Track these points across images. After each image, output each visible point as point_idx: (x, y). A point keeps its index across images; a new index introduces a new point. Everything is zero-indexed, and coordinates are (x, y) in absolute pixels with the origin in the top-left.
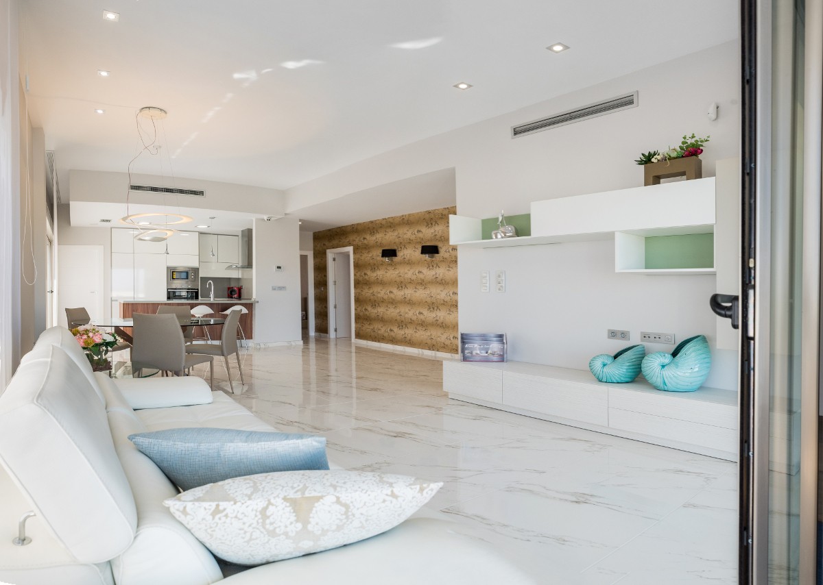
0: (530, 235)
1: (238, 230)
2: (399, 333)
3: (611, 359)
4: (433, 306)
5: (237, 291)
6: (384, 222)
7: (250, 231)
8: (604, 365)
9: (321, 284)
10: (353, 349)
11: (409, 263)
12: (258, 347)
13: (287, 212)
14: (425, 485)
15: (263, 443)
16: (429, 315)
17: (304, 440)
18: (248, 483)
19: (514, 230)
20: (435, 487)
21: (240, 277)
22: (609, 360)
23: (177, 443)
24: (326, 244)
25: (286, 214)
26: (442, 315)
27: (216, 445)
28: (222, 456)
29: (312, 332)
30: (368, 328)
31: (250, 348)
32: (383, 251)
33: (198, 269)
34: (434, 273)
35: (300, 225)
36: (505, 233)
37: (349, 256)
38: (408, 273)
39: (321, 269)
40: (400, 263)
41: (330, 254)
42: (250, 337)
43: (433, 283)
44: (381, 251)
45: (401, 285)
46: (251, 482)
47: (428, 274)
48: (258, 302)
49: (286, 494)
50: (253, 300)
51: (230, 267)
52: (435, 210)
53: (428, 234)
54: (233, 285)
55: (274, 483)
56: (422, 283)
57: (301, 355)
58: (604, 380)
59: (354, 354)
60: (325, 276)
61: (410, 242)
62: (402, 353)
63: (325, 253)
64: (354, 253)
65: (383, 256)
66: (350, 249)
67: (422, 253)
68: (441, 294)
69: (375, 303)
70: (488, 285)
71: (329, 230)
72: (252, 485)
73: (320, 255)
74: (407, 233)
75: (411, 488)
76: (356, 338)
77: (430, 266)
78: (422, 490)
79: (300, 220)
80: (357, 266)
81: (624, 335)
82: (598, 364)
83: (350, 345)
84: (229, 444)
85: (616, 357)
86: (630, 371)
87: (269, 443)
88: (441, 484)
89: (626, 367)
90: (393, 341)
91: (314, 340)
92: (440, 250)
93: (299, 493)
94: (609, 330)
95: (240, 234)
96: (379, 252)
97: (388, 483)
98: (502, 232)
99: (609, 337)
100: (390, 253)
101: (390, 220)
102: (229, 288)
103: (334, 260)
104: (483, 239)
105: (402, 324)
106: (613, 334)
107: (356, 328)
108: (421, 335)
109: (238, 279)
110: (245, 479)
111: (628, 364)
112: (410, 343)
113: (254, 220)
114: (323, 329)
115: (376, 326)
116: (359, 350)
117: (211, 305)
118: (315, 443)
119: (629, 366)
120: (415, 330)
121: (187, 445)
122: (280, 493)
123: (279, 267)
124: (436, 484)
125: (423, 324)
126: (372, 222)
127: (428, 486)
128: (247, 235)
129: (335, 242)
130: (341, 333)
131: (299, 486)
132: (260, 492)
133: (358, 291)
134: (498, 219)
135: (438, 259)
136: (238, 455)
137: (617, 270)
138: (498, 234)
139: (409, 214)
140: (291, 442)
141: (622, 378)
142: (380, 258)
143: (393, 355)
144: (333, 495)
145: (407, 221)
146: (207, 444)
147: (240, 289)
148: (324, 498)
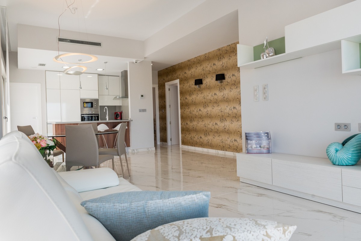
0: (284, 52)
1: (119, 72)
2: (205, 139)
3: (341, 146)
4: (223, 118)
5: (120, 115)
6: (195, 60)
7: (126, 72)
8: (337, 151)
9: (163, 107)
10: (181, 152)
11: (209, 88)
12: (133, 152)
13: (145, 56)
14: (286, 228)
15: (172, 199)
16: (221, 125)
17: (197, 195)
18: (174, 227)
19: (274, 51)
20: (292, 229)
21: (121, 105)
22: (339, 147)
23: (116, 204)
24: (165, 79)
25: (145, 58)
26: (228, 124)
27: (141, 203)
28: (146, 211)
29: (159, 143)
30: (188, 137)
31: (129, 153)
32: (196, 81)
33: (98, 100)
34: (223, 94)
35: (152, 65)
36: (269, 54)
37: (177, 87)
38: (208, 95)
39: (162, 97)
40: (204, 89)
41: (167, 85)
42: (128, 145)
43: (222, 101)
44: (194, 81)
45: (205, 104)
46: (176, 226)
47: (220, 95)
48: (132, 120)
49: (201, 235)
50: (129, 119)
51: (115, 98)
52: (222, 48)
53: (219, 65)
54: (117, 111)
55: (191, 227)
56: (216, 102)
57: (154, 156)
58: (337, 163)
59: (181, 155)
60: (165, 102)
61: (209, 73)
62: (207, 154)
63: (164, 86)
64: (180, 84)
65: (195, 85)
66: (177, 81)
67: (217, 80)
68: (226, 108)
69: (192, 118)
70: (258, 96)
71: (166, 69)
72: (177, 228)
73: (162, 87)
74: (208, 66)
75: (277, 229)
76: (182, 144)
77: (221, 89)
78: (284, 232)
79: (152, 62)
80: (181, 93)
81: (346, 127)
82: (332, 150)
83: (179, 149)
84: (150, 202)
85: (344, 144)
86: (354, 155)
87: (176, 198)
88: (295, 227)
89: (351, 152)
90: (202, 145)
91: (160, 147)
92: (225, 76)
93: (209, 234)
94: (336, 124)
95: (120, 75)
96: (193, 82)
97: (262, 225)
98: (267, 53)
99: (336, 130)
100: (199, 82)
101: (199, 58)
102: (115, 113)
103: (169, 90)
104: (254, 61)
105: (206, 132)
106: (339, 127)
107: (182, 137)
108: (217, 140)
109: (120, 107)
110: (171, 225)
111: (353, 149)
112: (210, 146)
113: (128, 63)
114: (164, 139)
115: (193, 135)
116: (185, 153)
117: (107, 124)
118: (204, 197)
119: (353, 151)
120: (213, 137)
121: (122, 205)
122: (197, 234)
123: (142, 96)
124: (293, 227)
125: (218, 132)
126: (189, 61)
127: (288, 228)
128: (124, 75)
129: (170, 77)
130: (174, 142)
131: (207, 228)
132: (184, 233)
133: (183, 111)
134: (264, 44)
135: (224, 84)
136: (157, 210)
137: (344, 71)
138: (265, 56)
139: (209, 53)
140: (190, 196)
141: (350, 162)
142: (194, 86)
143: (201, 155)
144: (231, 234)
145: (207, 58)
146: (136, 203)
147: (121, 113)
148: (225, 237)
